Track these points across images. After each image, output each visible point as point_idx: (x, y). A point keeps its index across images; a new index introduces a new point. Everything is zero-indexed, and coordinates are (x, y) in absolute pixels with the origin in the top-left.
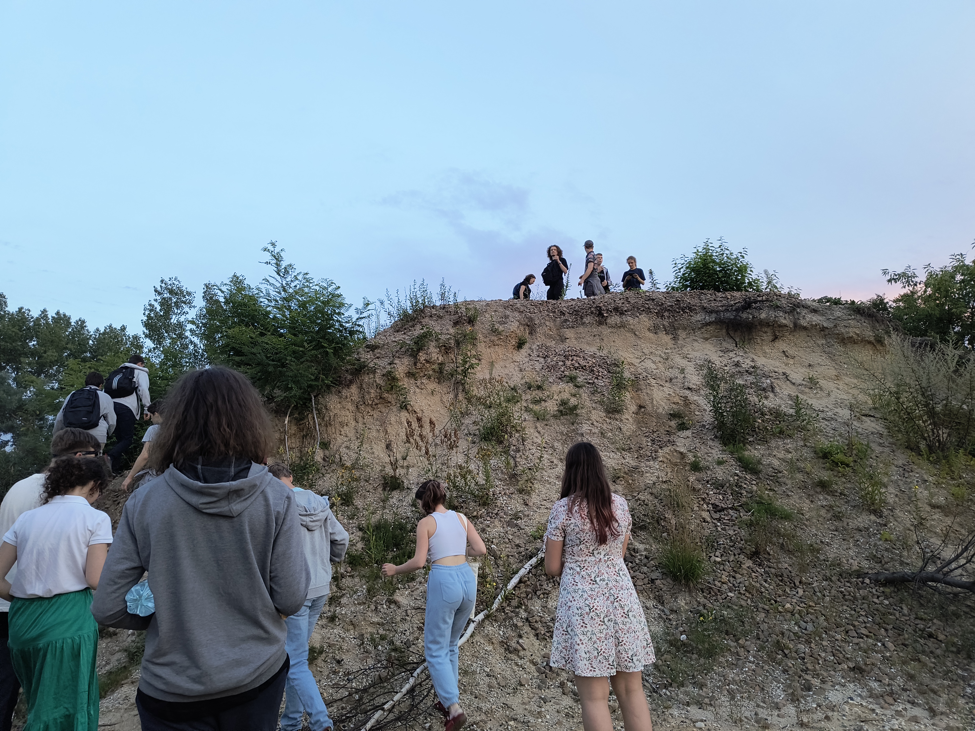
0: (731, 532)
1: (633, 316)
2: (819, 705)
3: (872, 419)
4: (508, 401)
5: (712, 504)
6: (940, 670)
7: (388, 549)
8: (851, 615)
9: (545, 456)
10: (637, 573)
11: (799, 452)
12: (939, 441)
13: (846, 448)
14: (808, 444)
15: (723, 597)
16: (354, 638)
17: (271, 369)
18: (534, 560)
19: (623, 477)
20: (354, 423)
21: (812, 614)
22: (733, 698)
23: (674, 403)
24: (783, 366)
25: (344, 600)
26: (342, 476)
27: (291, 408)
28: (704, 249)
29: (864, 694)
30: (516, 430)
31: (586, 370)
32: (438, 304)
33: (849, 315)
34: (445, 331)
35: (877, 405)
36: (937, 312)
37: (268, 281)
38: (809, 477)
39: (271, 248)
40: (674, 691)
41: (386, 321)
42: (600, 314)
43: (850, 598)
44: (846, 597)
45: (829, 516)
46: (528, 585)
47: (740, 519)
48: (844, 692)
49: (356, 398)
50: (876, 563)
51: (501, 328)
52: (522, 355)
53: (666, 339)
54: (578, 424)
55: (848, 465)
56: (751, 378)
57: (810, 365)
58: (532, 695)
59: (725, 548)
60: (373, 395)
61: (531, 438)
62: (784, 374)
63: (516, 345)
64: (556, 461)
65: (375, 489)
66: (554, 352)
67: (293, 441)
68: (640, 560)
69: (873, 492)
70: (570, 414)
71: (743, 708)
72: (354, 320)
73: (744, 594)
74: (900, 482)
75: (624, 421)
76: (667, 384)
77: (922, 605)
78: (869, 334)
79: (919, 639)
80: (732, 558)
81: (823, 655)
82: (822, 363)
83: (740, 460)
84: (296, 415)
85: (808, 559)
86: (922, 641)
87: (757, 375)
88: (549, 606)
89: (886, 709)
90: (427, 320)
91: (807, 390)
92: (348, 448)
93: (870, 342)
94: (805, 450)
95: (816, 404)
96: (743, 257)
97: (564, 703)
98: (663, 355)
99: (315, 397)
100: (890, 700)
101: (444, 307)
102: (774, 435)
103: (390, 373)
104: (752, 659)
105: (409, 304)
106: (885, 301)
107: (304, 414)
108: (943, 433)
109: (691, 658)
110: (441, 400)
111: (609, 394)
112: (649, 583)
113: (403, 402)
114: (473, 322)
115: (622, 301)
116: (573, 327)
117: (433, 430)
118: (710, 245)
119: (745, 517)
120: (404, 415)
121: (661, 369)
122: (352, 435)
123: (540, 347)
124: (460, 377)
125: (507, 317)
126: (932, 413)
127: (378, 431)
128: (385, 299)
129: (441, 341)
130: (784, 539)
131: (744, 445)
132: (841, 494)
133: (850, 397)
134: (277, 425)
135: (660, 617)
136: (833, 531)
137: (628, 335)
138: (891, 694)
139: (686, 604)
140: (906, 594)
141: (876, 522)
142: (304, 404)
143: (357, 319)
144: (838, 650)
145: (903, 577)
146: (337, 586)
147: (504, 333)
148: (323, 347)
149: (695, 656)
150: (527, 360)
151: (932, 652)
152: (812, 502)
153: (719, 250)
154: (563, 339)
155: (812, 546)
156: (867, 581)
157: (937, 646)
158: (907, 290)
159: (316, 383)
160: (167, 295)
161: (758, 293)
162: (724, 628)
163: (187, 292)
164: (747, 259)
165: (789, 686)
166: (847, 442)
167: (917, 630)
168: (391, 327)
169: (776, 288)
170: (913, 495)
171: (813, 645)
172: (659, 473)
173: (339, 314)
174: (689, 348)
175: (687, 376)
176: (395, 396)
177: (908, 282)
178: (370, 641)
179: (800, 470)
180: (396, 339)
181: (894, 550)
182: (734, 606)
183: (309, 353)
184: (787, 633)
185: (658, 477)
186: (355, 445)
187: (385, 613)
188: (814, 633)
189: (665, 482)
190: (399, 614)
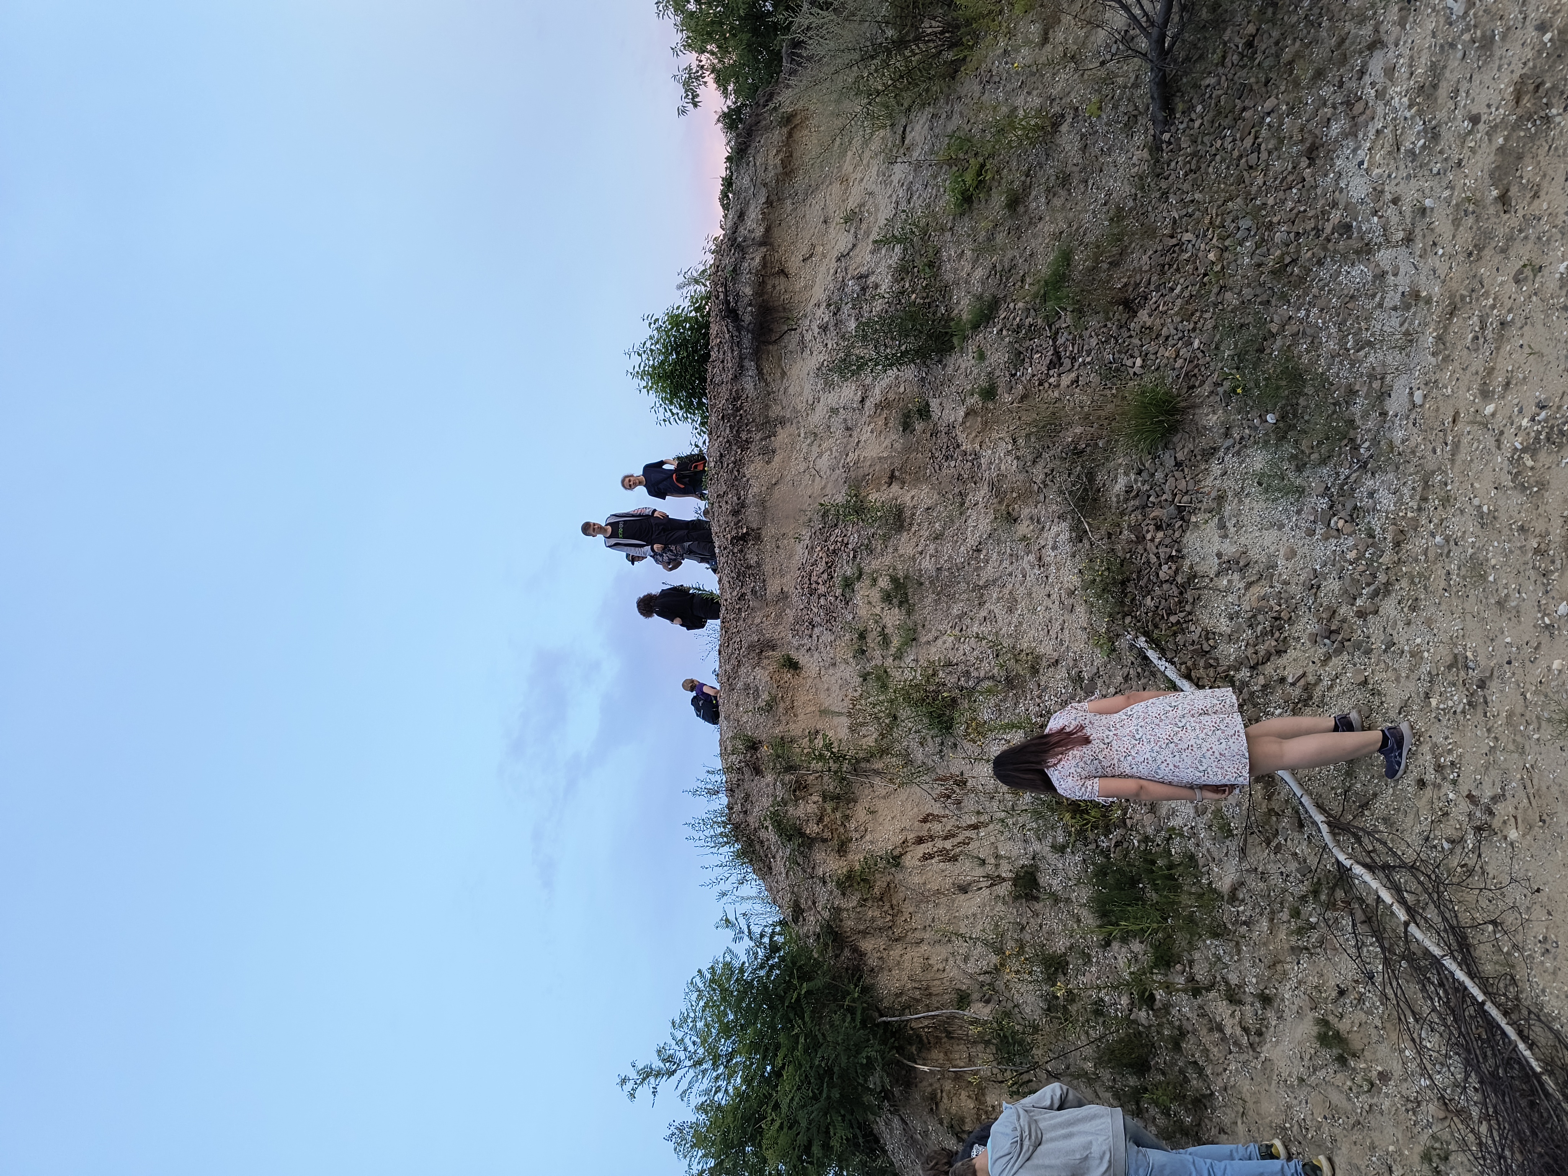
0: (1094, 341)
1: (747, 486)
2: (1375, 213)
3: (908, 129)
4: (884, 687)
5: (1049, 369)
6: (1305, 31)
7: (1141, 899)
8: (1223, 160)
9: (975, 629)
10: (1166, 488)
11: (963, 239)
12: (942, 33)
13: (955, 169)
14: (949, 225)
15: (1200, 355)
16: (1298, 963)
17: (836, 1094)
18: (1152, 655)
19: (1008, 506)
20: (924, 947)
21: (1224, 221)
22: (1369, 344)
23: (886, 424)
24: (826, 261)
25: (1234, 979)
26: (1017, 972)
27: (902, 1059)
28: (642, 378)
29: (1352, 145)
30: (933, 675)
31: (833, 562)
32: (725, 800)
33: (748, 165)
34: (770, 790)
35: (888, 123)
36: (745, 37)
37: (685, 1092)
38: (1002, 224)
39: (630, 1085)
40: (1363, 436)
41: (753, 887)
42: (744, 538)
43: (1194, 162)
44: (1193, 167)
45: (1063, 193)
46: (1194, 664)
47: (1072, 328)
48: (1350, 174)
49: (881, 942)
50: (1136, 123)
51: (765, 696)
52: (810, 663)
53: (783, 436)
54: (921, 576)
55: (983, 166)
56: (846, 309)
57: (825, 222)
58: (1383, 666)
59: (1119, 352)
60: (877, 913)
61: (945, 652)
62: (839, 260)
63: (792, 671)
64: (983, 613)
65: (1036, 914)
66: (805, 612)
67: (957, 1056)
68: (1144, 482)
69: (1024, 128)
70: (905, 588)
71: (1385, 328)
72: (752, 944)
73: (1196, 323)
74: (1007, 89)
75: (915, 502)
76: (855, 434)
77: (1201, 57)
78: (777, 135)
79: (1257, 61)
80: (1136, 341)
81: (1290, 204)
82: (822, 203)
83: (976, 327)
84: (914, 1049)
85: (1134, 225)
86: (1259, 57)
87: (841, 299)
88: (1229, 630)
89: (1374, 112)
90: (751, 820)
91: (864, 226)
92: (966, 959)
93: (790, 135)
94: (958, 229)
95: (885, 212)
96: (657, 320)
97: (1393, 613)
98: (809, 441)
99: (881, 1016)
100: (1359, 107)
101: (731, 791)
102: (935, 276)
103: (839, 884)
104: (1304, 312)
105: (726, 848)
106: (726, 110)
107: (911, 1036)
108: (930, 26)
109: (1306, 407)
110: (884, 798)
111: (873, 527)
112: (1183, 470)
113: (889, 862)
114: (755, 743)
115: (723, 504)
116: (764, 581)
117: (937, 818)
118: (637, 369)
119: (1067, 320)
120: (911, 860)
121: (832, 444)
122: (943, 951)
123: (796, 633)
124: (846, 766)
125: (747, 687)
126: (901, 44)
127: (937, 905)
128: (717, 889)
129: (786, 796)
130: (1102, 261)
131: (953, 319)
132: (1027, 176)
133: (874, 162)
134: (931, 1085)
135: (1238, 453)
136: (1087, 186)
137: (776, 495)
138: (1348, 104)
139: (1214, 413)
140: (1185, 80)
141: (1072, 123)
142: (893, 1034)
143: (751, 939)
144: (1281, 182)
145: (1158, 84)
146: (1208, 990)
147: (774, 692)
148: (798, 1000)
149: (1302, 401)
150: (816, 655)
151: (1277, 43)
152: (1040, 219)
153: (644, 356)
154: (783, 596)
155: (1112, 219)
156: (1166, 136)
157: (1265, 36)
158: (710, 79)
159: (859, 1012)
161: (713, 298)
162: (1251, 356)
164: (660, 314)
165: (1344, 257)
166: (945, 167)
167: (1241, 63)
168: (763, 879)
169: (704, 271)
170: (1027, 70)
171: (1275, 220)
172: (999, 449)
173: (742, 971)
174: (798, 401)
175: (842, 402)
176: (878, 876)
177: (697, 78)
178: (1303, 937)
179: (991, 238)
180: (784, 871)
181: (1116, 97)
182: (1216, 339)
183: (809, 1025)
184: (1256, 259)
185: (1009, 452)
186: (962, 948)
187: (1254, 908)
188: (1255, 218)
189: (1015, 441)
190: (1255, 884)
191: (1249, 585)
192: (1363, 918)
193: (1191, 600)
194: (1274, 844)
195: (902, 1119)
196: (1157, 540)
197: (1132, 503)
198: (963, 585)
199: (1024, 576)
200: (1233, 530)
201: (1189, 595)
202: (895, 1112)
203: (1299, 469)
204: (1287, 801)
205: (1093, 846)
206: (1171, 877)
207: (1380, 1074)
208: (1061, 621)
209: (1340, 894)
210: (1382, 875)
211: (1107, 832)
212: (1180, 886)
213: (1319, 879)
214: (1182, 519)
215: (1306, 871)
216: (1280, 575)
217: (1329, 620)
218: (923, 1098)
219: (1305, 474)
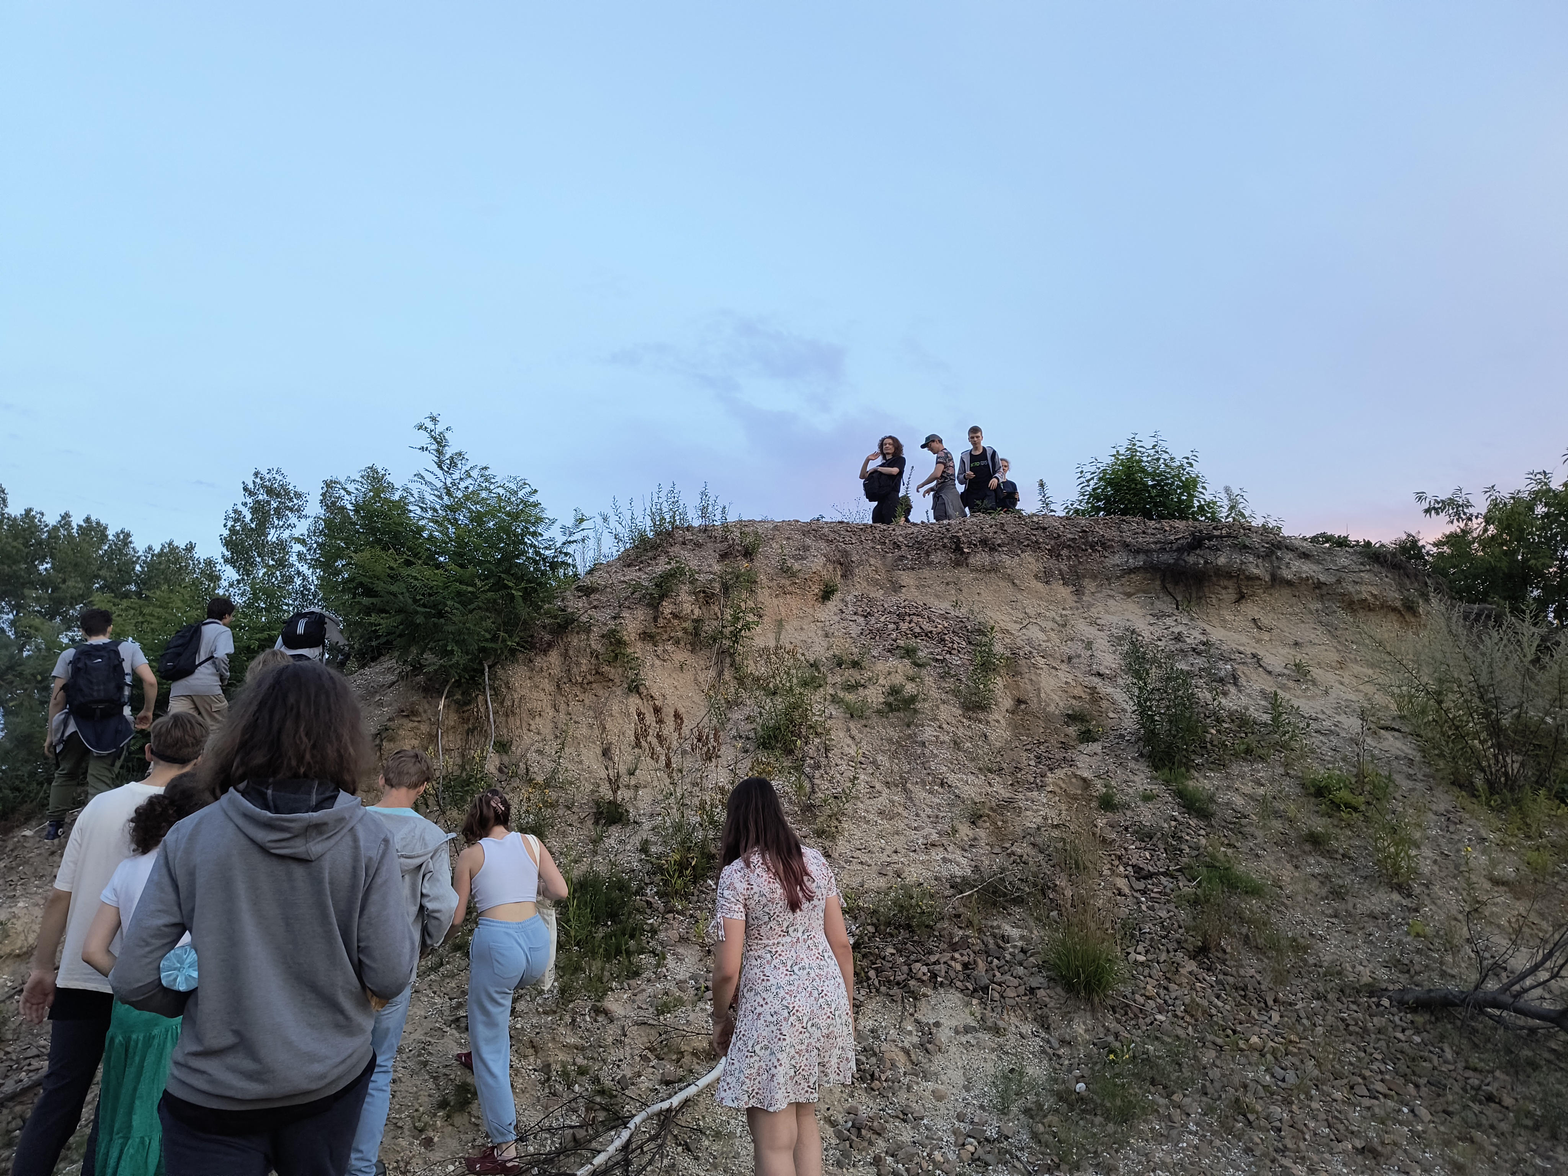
0: (1163, 914)
1: (1011, 553)
3: (1396, 734)
4: (805, 684)
5: (1133, 866)
6: (1507, 1157)
7: (597, 923)
8: (1359, 1059)
9: (862, 777)
10: (1007, 977)
11: (1276, 785)
12: (1506, 774)
13: (1353, 780)
14: (1292, 772)
15: (1148, 1020)
16: (535, 1070)
17: (419, 620)
19: (988, 816)
20: (551, 713)
21: (1294, 1055)
23: (1074, 697)
24: (1252, 642)
26: (529, 799)
27: (450, 684)
28: (1128, 449)
30: (816, 733)
31: (932, 638)
32: (696, 523)
33: (1362, 564)
34: (705, 568)
35: (1405, 713)
36: (1503, 565)
37: (423, 478)
38: (1292, 826)
39: (430, 425)
41: (611, 549)
42: (958, 549)
43: (1357, 1029)
44: (1351, 1028)
45: (1324, 891)
47: (1178, 893)
49: (556, 671)
50: (1401, 972)
51: (797, 566)
52: (829, 611)
53: (1064, 592)
54: (917, 726)
55: (1356, 809)
56: (1200, 662)
57: (1296, 644)
59: (1152, 939)
60: (584, 668)
61: (839, 746)
62: (1254, 656)
63: (821, 594)
64: (878, 786)
65: (582, 821)
66: (881, 608)
67: (451, 738)
68: (1013, 955)
69: (1398, 855)
70: (905, 710)
72: (558, 545)
73: (1183, 1018)
74: (1440, 839)
75: (993, 723)
76: (1064, 667)
77: (1476, 1046)
78: (1394, 596)
79: (1471, 1104)
80: (1163, 957)
81: (1312, 1125)
82: (1316, 641)
83: (1180, 794)
84: (458, 696)
85: (1288, 962)
86: (1476, 1107)
87: (1211, 656)
90: (677, 548)
91: (1291, 684)
92: (540, 752)
93: (1394, 609)
94: (1287, 781)
95: (1307, 706)
96: (1191, 465)
98: (1058, 619)
99: (490, 667)
101: (705, 530)
102: (1236, 755)
103: (613, 632)
104: (1194, 1128)
105: (649, 523)
106: (1420, 544)
107: (470, 695)
108: (1513, 763)
109: (1092, 1123)
110: (696, 679)
111: (968, 679)
112: (1025, 995)
113: (633, 681)
114: (751, 554)
115: (994, 529)
116: (913, 569)
117: (679, 728)
118: (1139, 444)
119: (1187, 888)
120: (634, 702)
121: (1054, 642)
122: (547, 730)
123: (859, 599)
124: (727, 643)
125: (806, 548)
126: (1495, 729)
127: (591, 726)
128: (611, 513)
129: (699, 583)
130: (1250, 927)
131: (1188, 771)
132: (1343, 855)
133: (1361, 697)
134: (425, 712)
135: (1044, 1052)
136: (1331, 916)
137: (1002, 584)
139: (1086, 1031)
140: (1449, 1026)
141: (1401, 905)
142: (472, 678)
143: (564, 544)
144: (1336, 1118)
145: (1446, 997)
147: (800, 575)
148: (507, 587)
149: (1098, 1120)
150: (837, 618)
151: (1492, 1127)
152: (1296, 867)
153: (1152, 452)
154: (897, 588)
155: (1295, 940)
156: (1386, 1002)
157: (1501, 1116)
158: (1456, 527)
159: (493, 645)
160: (262, 497)
161: (1214, 524)
162: (1148, 1073)
163: (296, 493)
164: (1197, 469)
166: (1355, 771)
167: (1468, 1087)
168: (619, 559)
169: (1244, 516)
170: (1463, 861)
171: (1294, 1108)
172: (1048, 810)
173: (534, 534)
174: (1100, 609)
175: (1096, 653)
176: (620, 670)
177: (1457, 514)
178: (560, 1076)
179: (1277, 814)
180: (626, 579)
181: (1430, 953)
182: (1166, 1038)
183: (483, 596)
184: (1252, 1085)
185: (1045, 818)
186: (551, 748)
187: (588, 1030)
188: (1298, 1087)
189: (1057, 826)
190: (612, 1032)
191: (907, 1052)
192: (578, 1136)
193: (891, 993)
194: (649, 1055)
195: (394, 683)
196: (953, 963)
197: (992, 941)
198: (906, 768)
199: (915, 829)
200: (964, 1040)
201: (895, 991)
202: (402, 677)
203: (1027, 1111)
204: (691, 1071)
205: (647, 880)
206: (618, 952)
207: (431, 1140)
208: (870, 862)
209: (601, 1116)
210: (619, 1158)
211: (660, 894)
212: (609, 960)
213: (616, 1096)
214: (975, 990)
215: (623, 1084)
216: (918, 1083)
217: (871, 1128)
218: (413, 703)
219: (1022, 1117)
